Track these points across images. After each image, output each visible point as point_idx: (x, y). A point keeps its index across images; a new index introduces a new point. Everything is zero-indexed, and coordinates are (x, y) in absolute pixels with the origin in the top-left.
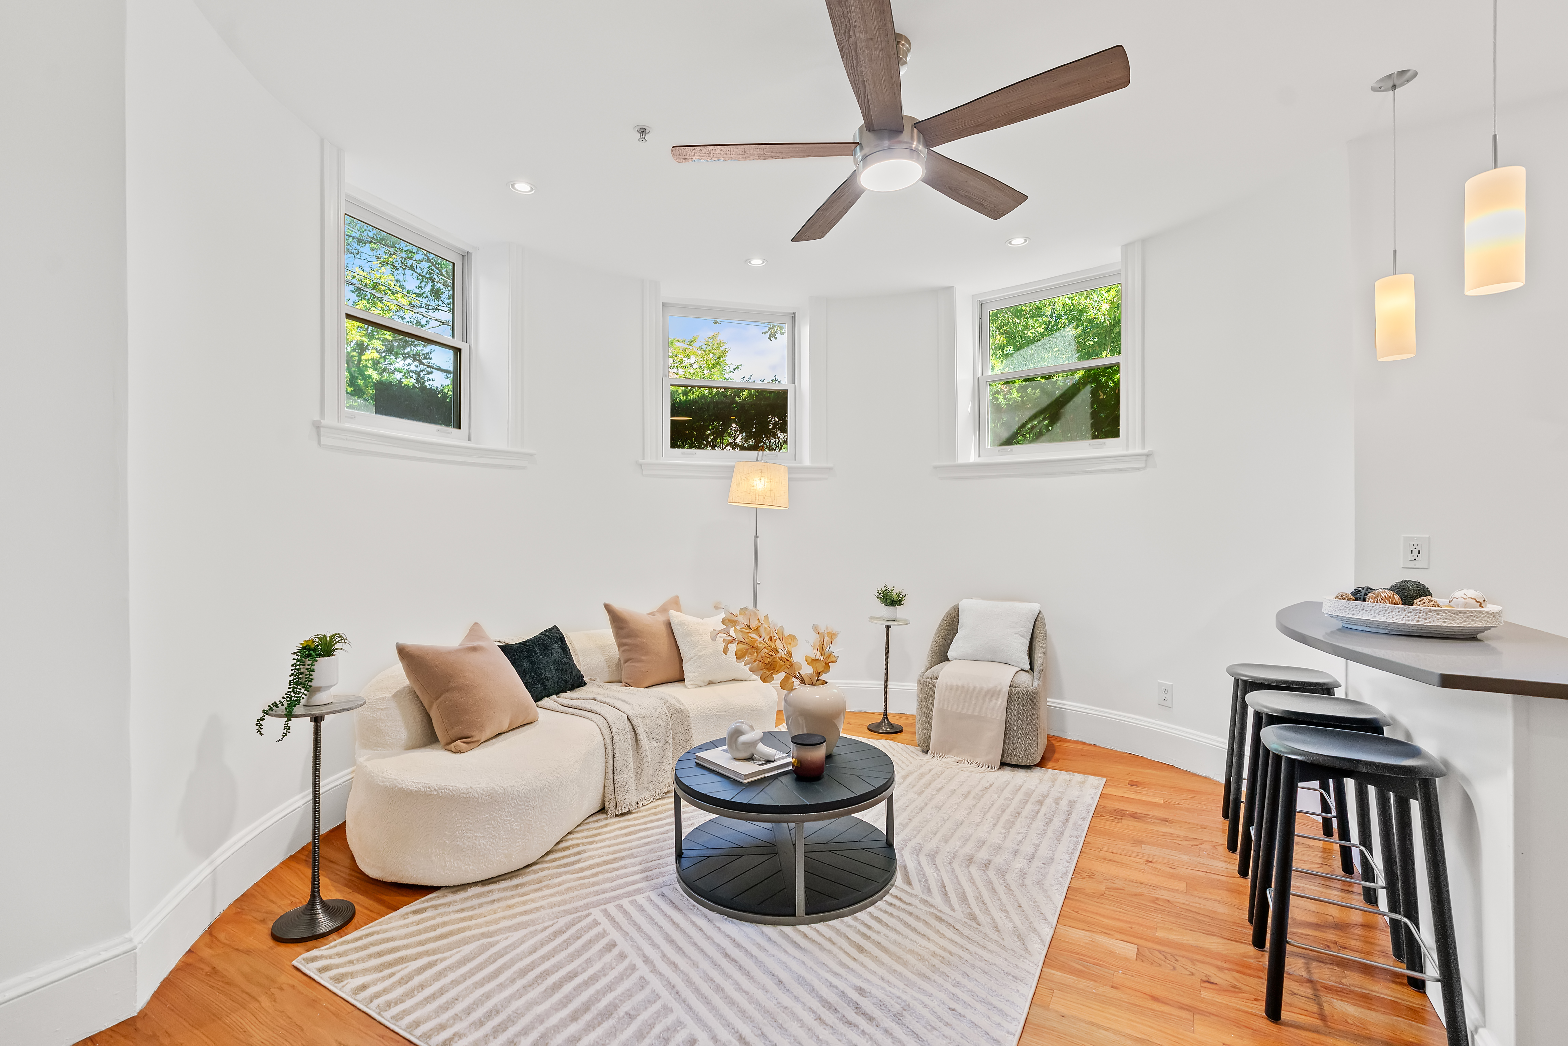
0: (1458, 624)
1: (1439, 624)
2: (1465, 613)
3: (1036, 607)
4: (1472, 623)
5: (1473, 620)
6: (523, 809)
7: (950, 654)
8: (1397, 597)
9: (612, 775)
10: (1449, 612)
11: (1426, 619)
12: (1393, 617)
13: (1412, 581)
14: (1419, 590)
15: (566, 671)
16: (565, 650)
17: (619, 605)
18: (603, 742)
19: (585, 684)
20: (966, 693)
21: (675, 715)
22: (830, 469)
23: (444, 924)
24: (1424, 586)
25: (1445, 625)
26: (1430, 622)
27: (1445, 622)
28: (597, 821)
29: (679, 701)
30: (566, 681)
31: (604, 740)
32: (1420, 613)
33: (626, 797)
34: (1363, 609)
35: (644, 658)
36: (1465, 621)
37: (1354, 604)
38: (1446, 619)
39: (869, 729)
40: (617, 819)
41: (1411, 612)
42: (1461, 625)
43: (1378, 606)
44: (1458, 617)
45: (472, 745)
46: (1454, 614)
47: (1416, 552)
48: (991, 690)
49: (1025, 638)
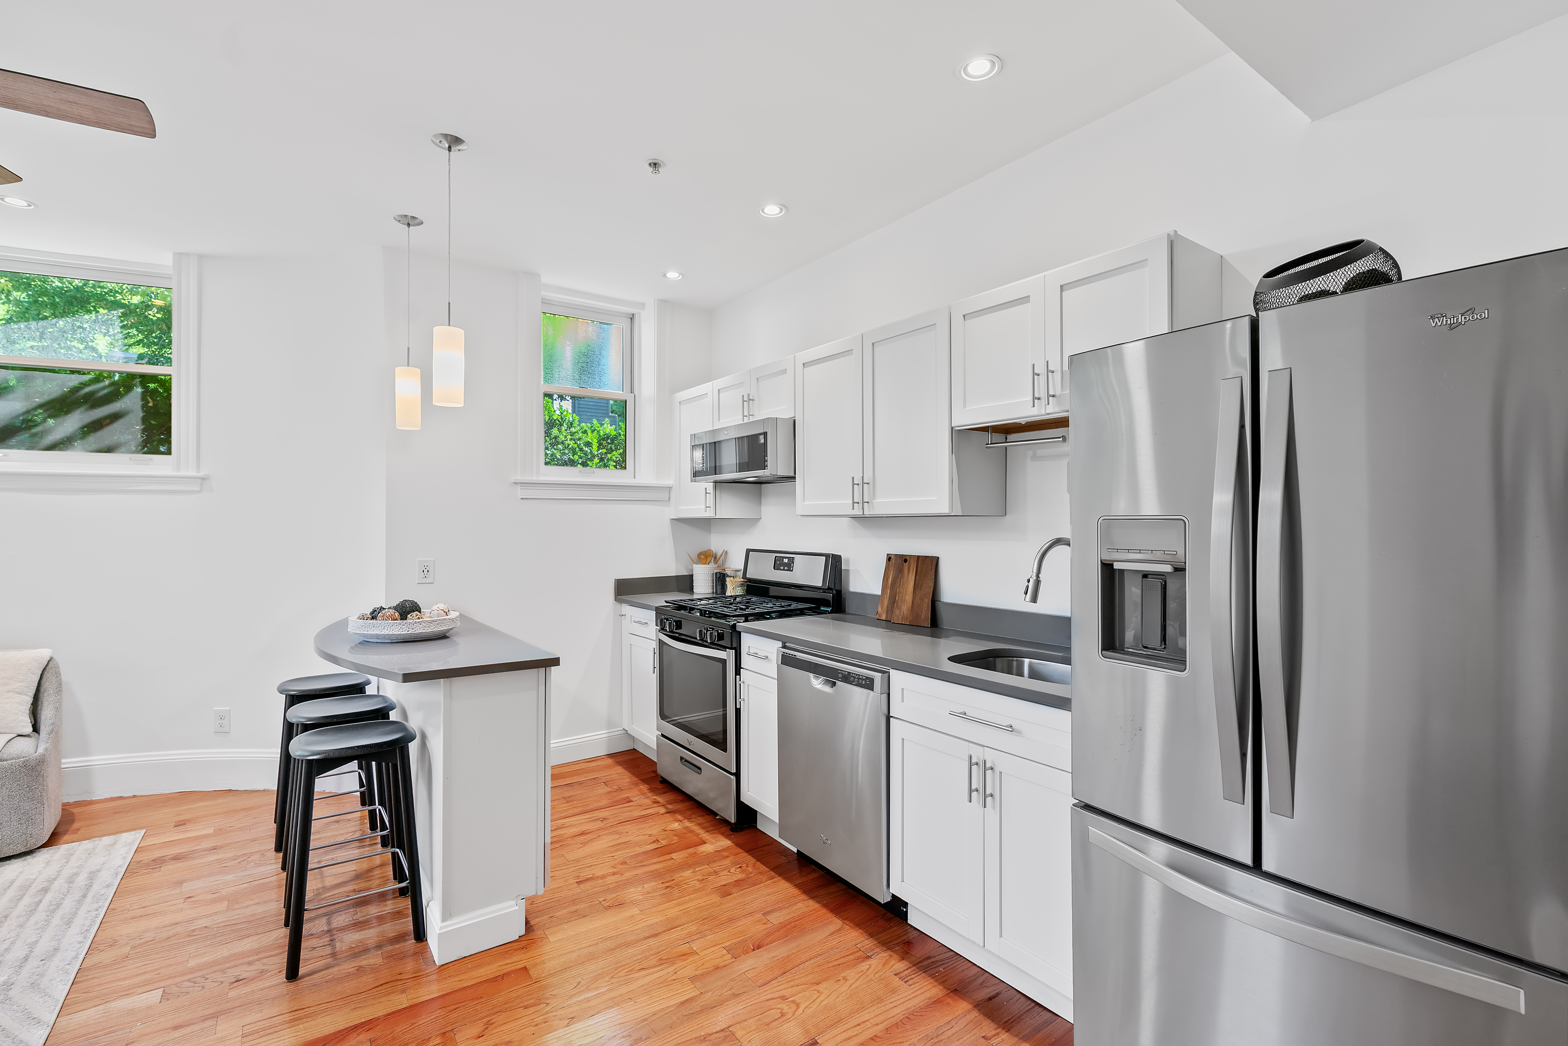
1: (421, 631)
2: (436, 621)
3: (42, 655)
4: (440, 628)
5: (441, 626)
8: (397, 614)
10: (432, 621)
11: (413, 629)
12: (393, 630)
13: (409, 601)
14: (413, 607)
24: (416, 603)
25: (424, 631)
27: (424, 629)
32: (411, 624)
34: (374, 626)
36: (436, 627)
37: (368, 623)
38: (429, 626)
41: (404, 625)
42: (434, 630)
43: (383, 623)
44: (436, 624)
47: (426, 571)
49: (26, 695)
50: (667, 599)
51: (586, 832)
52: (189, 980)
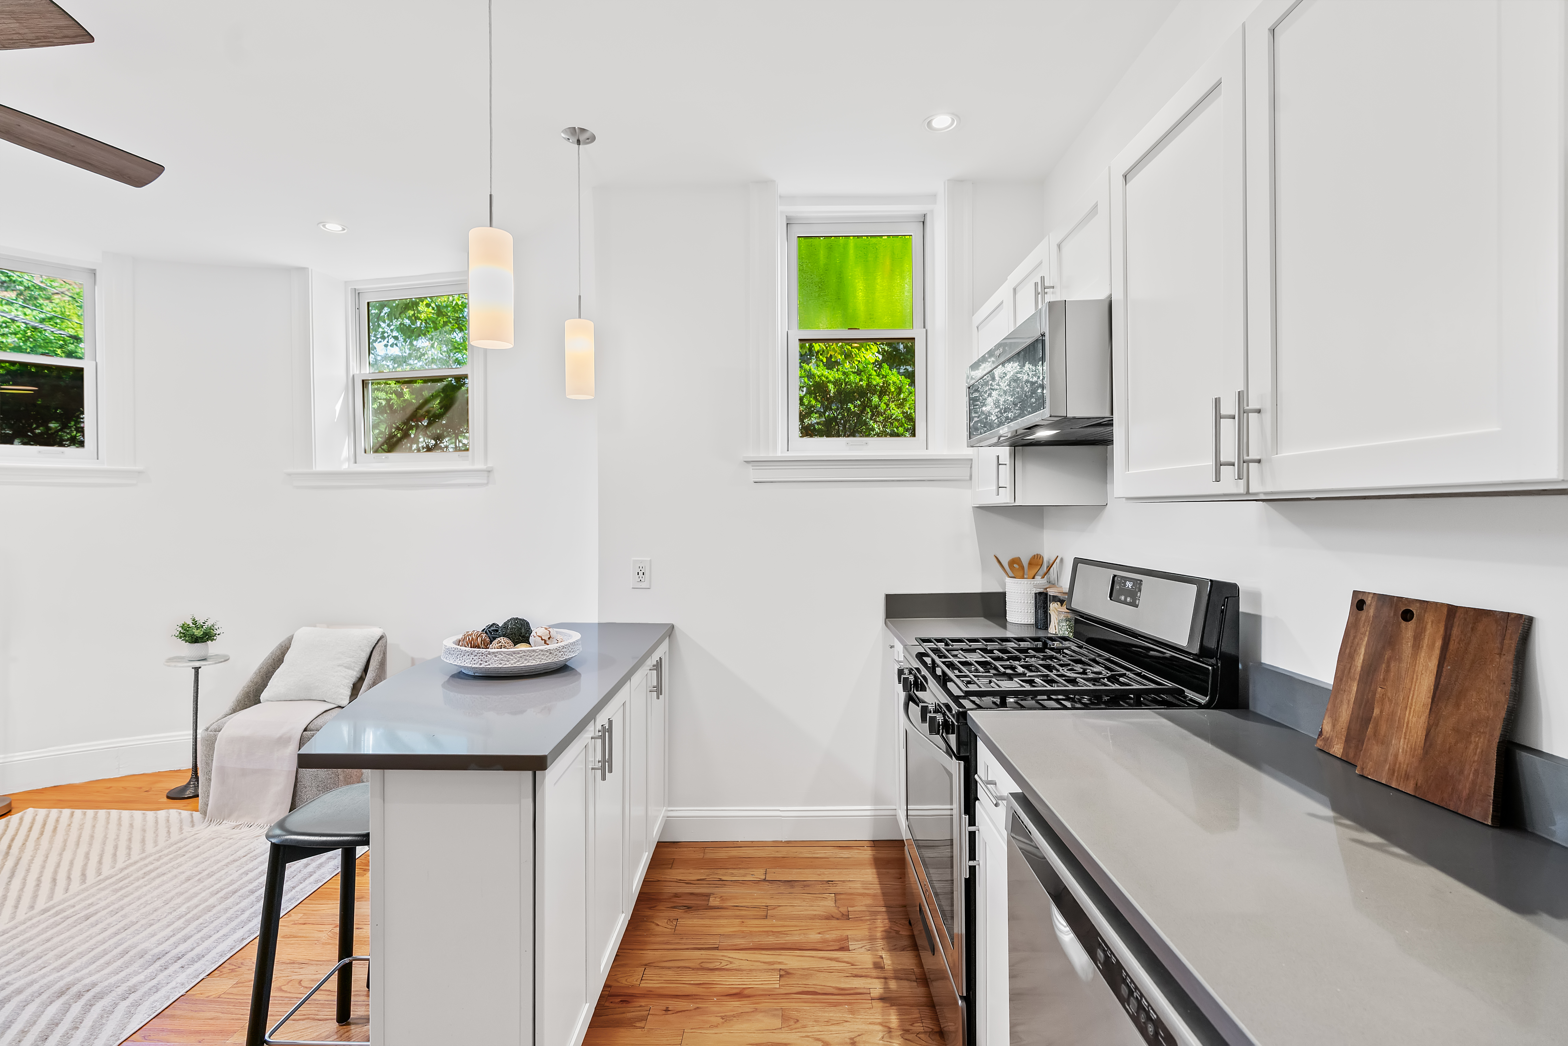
0: (512, 664)
1: (496, 666)
2: (519, 653)
3: (376, 631)
4: (525, 662)
5: (526, 660)
7: (263, 696)
10: (504, 654)
11: (486, 662)
12: (465, 661)
13: (523, 620)
20: (251, 744)
22: (140, 472)
25: (500, 666)
26: (489, 665)
32: (482, 656)
34: (451, 654)
36: (519, 661)
38: (502, 660)
39: (168, 797)
41: (476, 655)
42: (515, 665)
43: (459, 650)
44: (512, 658)
46: (509, 655)
47: (641, 574)
48: (280, 738)
49: (353, 670)
51: (746, 992)
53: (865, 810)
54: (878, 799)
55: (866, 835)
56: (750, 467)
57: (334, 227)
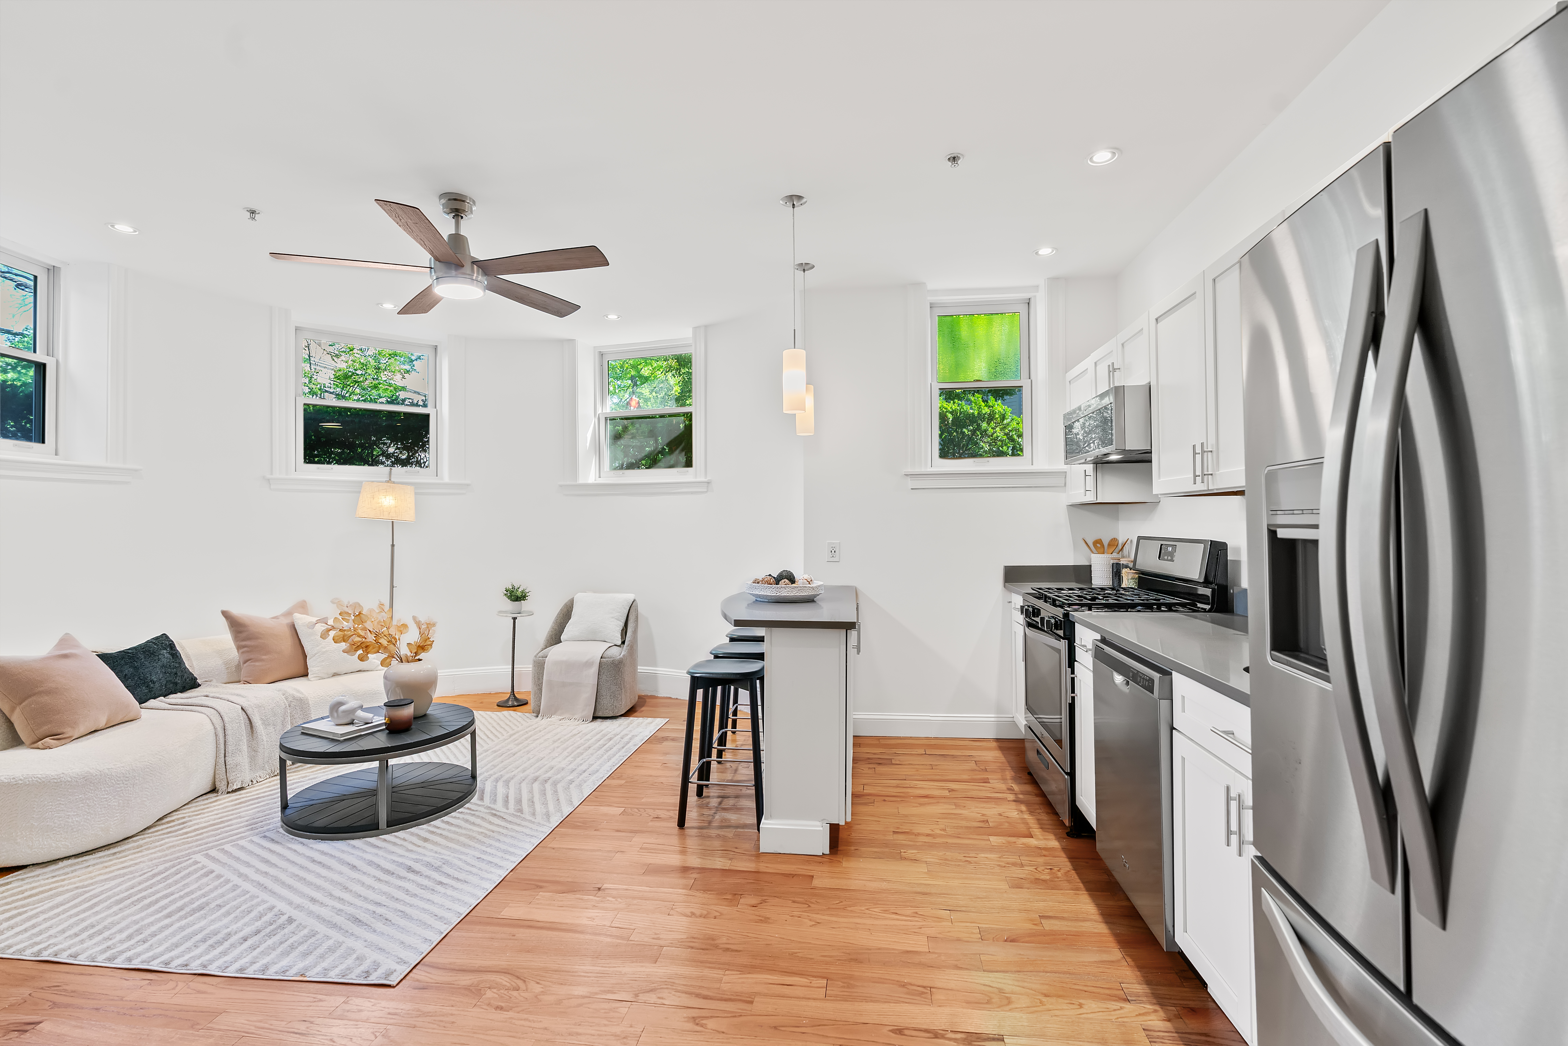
0: (794, 594)
2: (797, 588)
3: (631, 597)
5: (801, 592)
6: (121, 787)
7: (563, 637)
8: (774, 580)
9: (223, 759)
11: (779, 592)
12: (764, 592)
13: (789, 571)
14: (789, 576)
15: (176, 674)
16: (175, 654)
17: (237, 611)
18: (213, 730)
19: (199, 685)
20: (571, 666)
21: (293, 703)
22: (468, 485)
23: (33, 888)
24: (792, 573)
25: (788, 595)
27: (788, 593)
28: (207, 799)
29: (298, 691)
30: (176, 684)
31: (215, 729)
32: (777, 589)
33: (238, 775)
35: (264, 657)
36: (797, 592)
37: (756, 586)
38: (789, 591)
39: (496, 705)
40: (229, 795)
41: (774, 589)
43: (762, 586)
44: (794, 590)
45: (63, 741)
47: (833, 552)
48: (587, 662)
49: (620, 621)
50: (1033, 587)
52: (637, 808)
53: (990, 717)
54: (999, 710)
55: (991, 734)
56: (909, 479)
57: (613, 317)
